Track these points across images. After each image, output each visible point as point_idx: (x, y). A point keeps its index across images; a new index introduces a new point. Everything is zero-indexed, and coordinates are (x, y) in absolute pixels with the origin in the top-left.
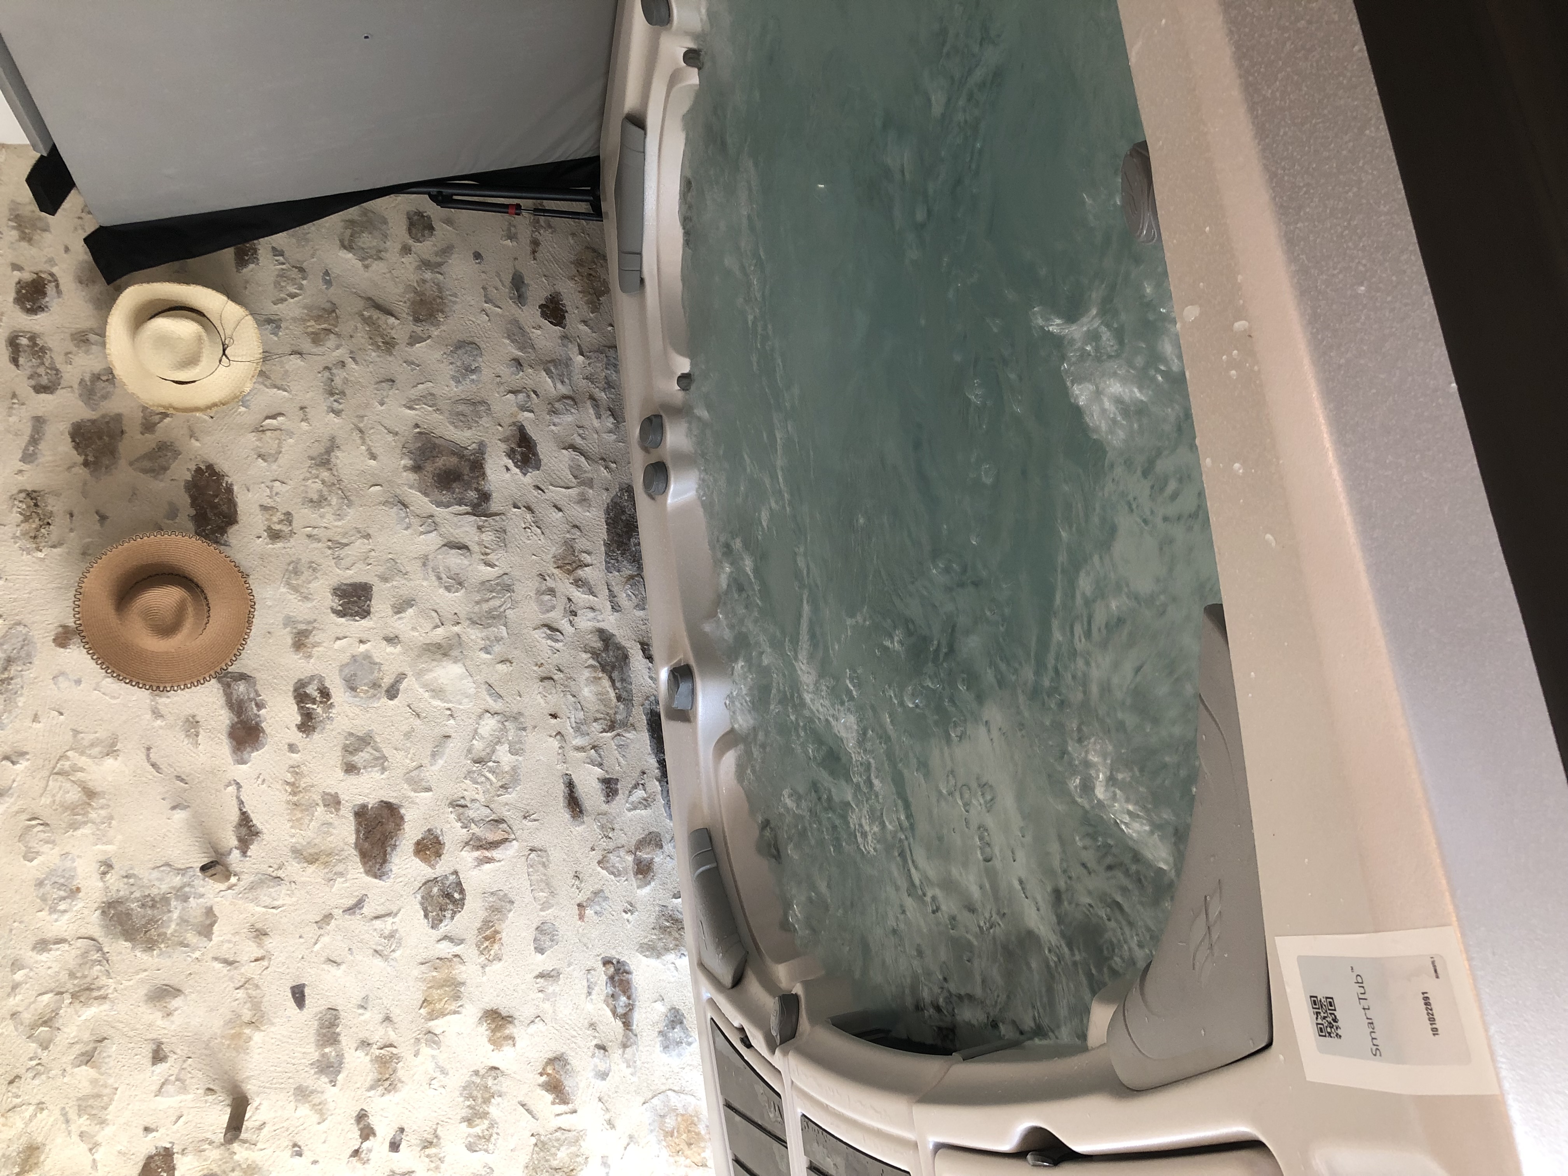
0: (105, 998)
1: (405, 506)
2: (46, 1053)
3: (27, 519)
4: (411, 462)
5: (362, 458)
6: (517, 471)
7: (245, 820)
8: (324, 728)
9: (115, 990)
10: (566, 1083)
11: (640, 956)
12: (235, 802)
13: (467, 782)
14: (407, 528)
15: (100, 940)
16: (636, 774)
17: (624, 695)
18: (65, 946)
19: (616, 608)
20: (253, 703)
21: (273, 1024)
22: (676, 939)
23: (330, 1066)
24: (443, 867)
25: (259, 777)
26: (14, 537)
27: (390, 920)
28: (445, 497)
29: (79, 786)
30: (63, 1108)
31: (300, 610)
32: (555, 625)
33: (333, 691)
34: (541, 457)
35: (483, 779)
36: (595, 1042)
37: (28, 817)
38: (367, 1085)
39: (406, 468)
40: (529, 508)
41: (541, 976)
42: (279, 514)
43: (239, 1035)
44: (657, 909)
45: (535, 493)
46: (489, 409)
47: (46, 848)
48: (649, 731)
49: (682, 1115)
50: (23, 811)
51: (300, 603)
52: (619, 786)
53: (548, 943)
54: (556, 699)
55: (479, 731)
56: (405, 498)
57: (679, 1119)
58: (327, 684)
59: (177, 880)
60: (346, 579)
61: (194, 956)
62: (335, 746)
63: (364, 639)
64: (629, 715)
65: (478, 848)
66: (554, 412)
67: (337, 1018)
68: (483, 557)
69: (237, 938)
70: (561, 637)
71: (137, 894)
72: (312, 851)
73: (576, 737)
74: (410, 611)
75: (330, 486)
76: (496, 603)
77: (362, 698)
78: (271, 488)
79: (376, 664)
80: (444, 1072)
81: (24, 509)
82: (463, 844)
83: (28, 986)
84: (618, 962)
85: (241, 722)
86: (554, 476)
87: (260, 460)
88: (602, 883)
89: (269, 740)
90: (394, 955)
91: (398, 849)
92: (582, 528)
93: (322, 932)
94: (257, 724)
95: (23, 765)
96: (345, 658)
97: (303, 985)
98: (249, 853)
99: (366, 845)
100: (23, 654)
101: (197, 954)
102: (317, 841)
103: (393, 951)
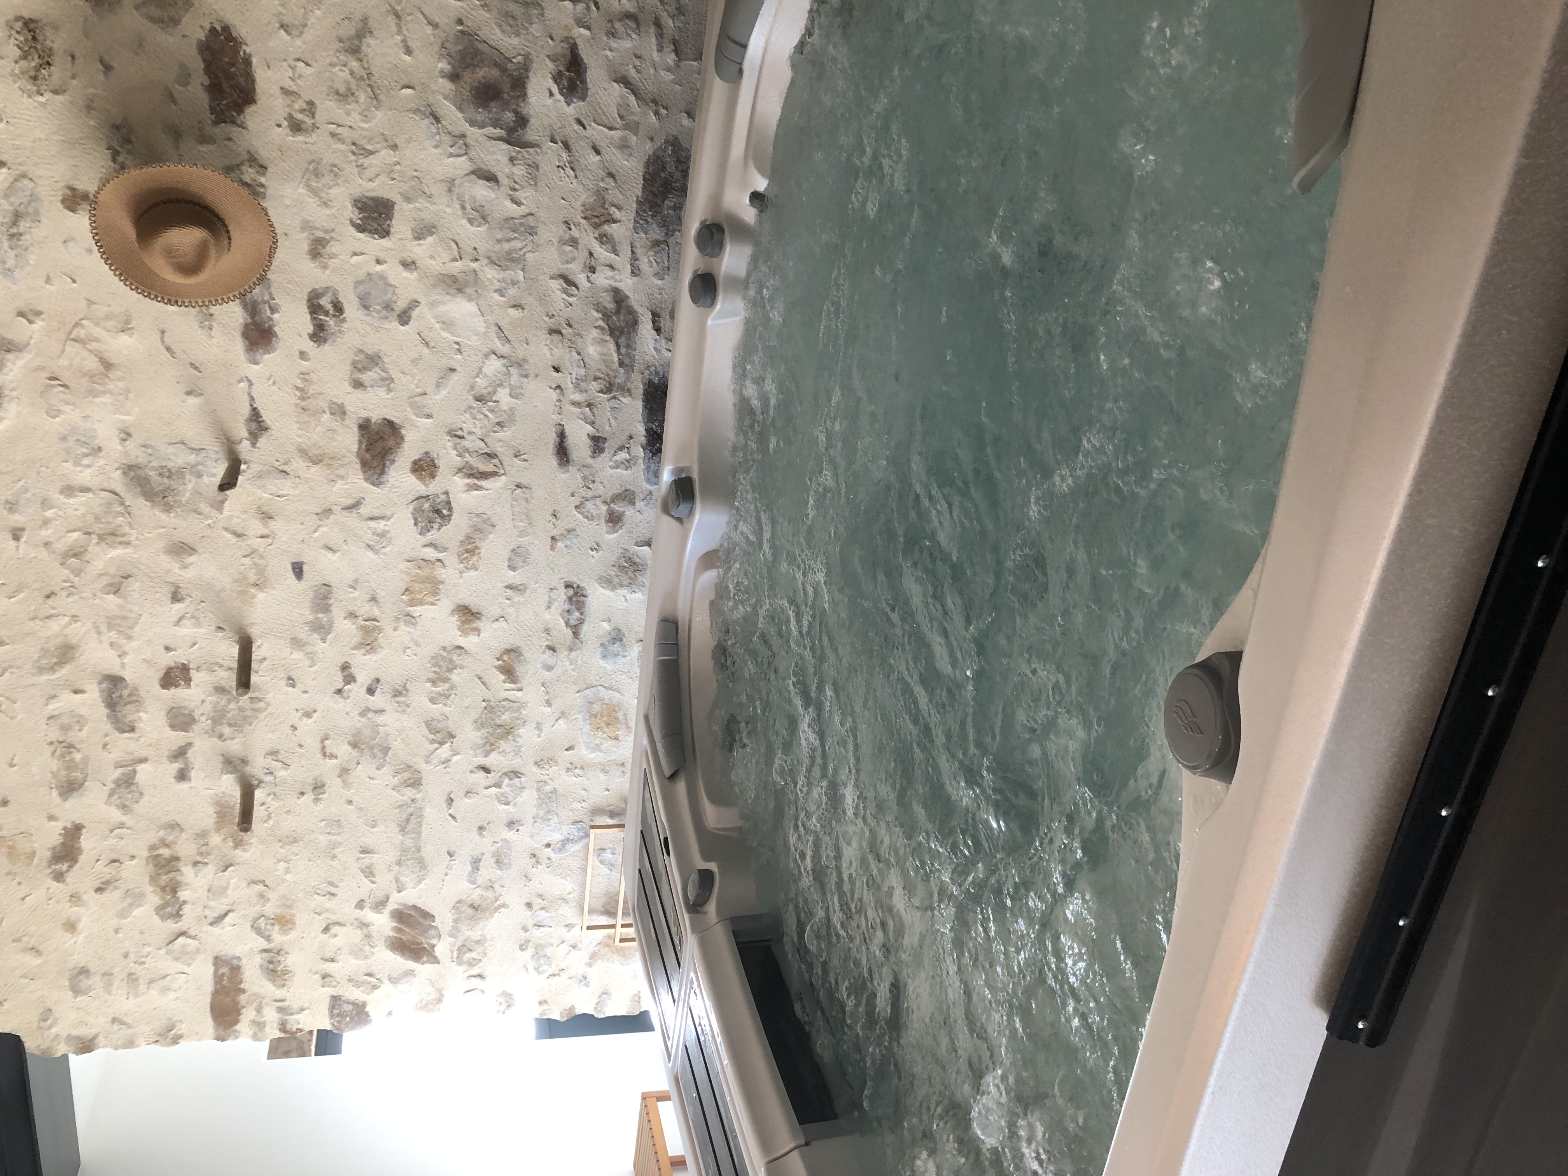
0: (128, 543)
1: (437, 119)
2: (77, 579)
3: (25, 56)
4: (449, 67)
5: (396, 50)
6: (562, 99)
7: (255, 416)
8: (335, 341)
9: (137, 539)
10: (517, 669)
11: (598, 586)
12: (246, 398)
13: (467, 415)
14: (436, 147)
15: (122, 494)
16: (624, 437)
17: (627, 361)
18: (91, 495)
19: (635, 272)
20: (267, 306)
21: (274, 588)
22: (631, 578)
23: (322, 627)
24: (434, 487)
25: (269, 379)
26: (13, 74)
27: (383, 523)
28: (481, 115)
29: (96, 355)
30: (94, 623)
31: (320, 216)
32: (571, 277)
33: (346, 306)
34: (589, 86)
35: (482, 416)
36: (547, 643)
37: (49, 375)
38: (352, 645)
39: (443, 75)
40: (567, 146)
41: (510, 587)
42: (301, 101)
43: (245, 592)
44: (620, 551)
45: (576, 127)
46: (542, 15)
47: (67, 408)
48: (643, 401)
49: (607, 704)
50: (43, 368)
51: (319, 208)
52: (606, 445)
53: (520, 564)
54: (560, 353)
55: (484, 370)
56: (438, 110)
57: (604, 707)
58: (341, 299)
59: (192, 458)
60: (368, 191)
61: (207, 523)
62: (345, 359)
63: (381, 259)
64: (628, 379)
65: (471, 476)
66: (613, 34)
67: (330, 592)
68: (511, 193)
69: (245, 516)
70: (576, 292)
71: (155, 464)
72: (317, 452)
73: (574, 393)
74: (430, 239)
75: (358, 79)
76: (517, 244)
77: (374, 317)
78: (293, 68)
79: (391, 285)
80: (417, 644)
81: (21, 42)
82: (456, 470)
83: (57, 522)
84: (578, 587)
85: (255, 323)
86: (600, 111)
87: (282, 32)
88: (575, 523)
89: (281, 344)
90: (383, 550)
91: (396, 464)
92: (617, 178)
93: (321, 523)
94: (271, 328)
95: (39, 324)
96: (361, 274)
97: (302, 563)
98: (258, 445)
99: (368, 456)
100: (31, 210)
101: (210, 522)
102: (321, 444)
103: (383, 547)
